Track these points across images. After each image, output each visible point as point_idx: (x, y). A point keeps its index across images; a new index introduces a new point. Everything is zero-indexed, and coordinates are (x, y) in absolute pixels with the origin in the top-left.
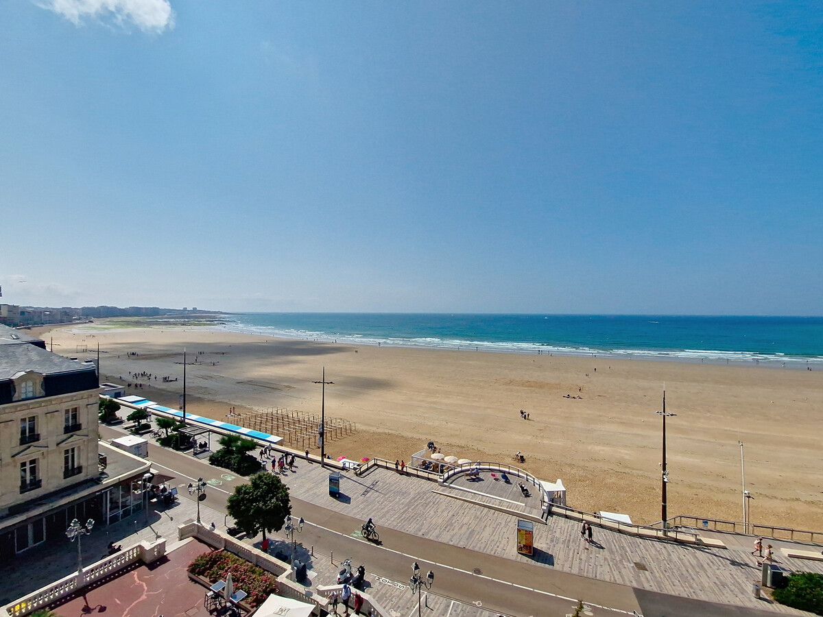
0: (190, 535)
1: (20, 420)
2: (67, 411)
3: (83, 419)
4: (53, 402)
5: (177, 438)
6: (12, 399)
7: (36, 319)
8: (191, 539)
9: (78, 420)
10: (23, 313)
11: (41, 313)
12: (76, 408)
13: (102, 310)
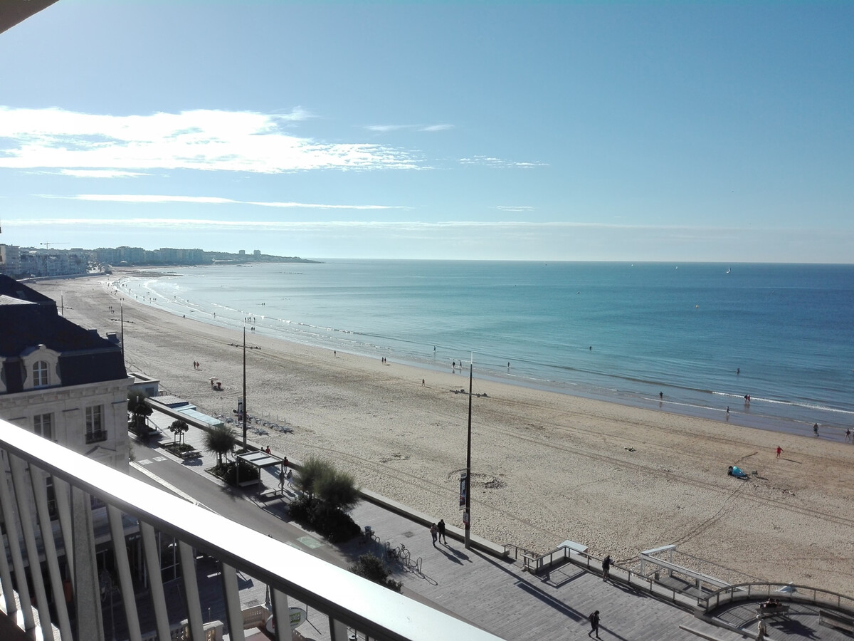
0: (254, 623)
1: (33, 418)
2: (88, 411)
3: (109, 425)
4: (72, 395)
5: (234, 469)
6: (22, 386)
7: (40, 268)
8: (256, 630)
9: (102, 426)
10: (23, 257)
11: (46, 256)
12: (99, 407)
13: (122, 253)
